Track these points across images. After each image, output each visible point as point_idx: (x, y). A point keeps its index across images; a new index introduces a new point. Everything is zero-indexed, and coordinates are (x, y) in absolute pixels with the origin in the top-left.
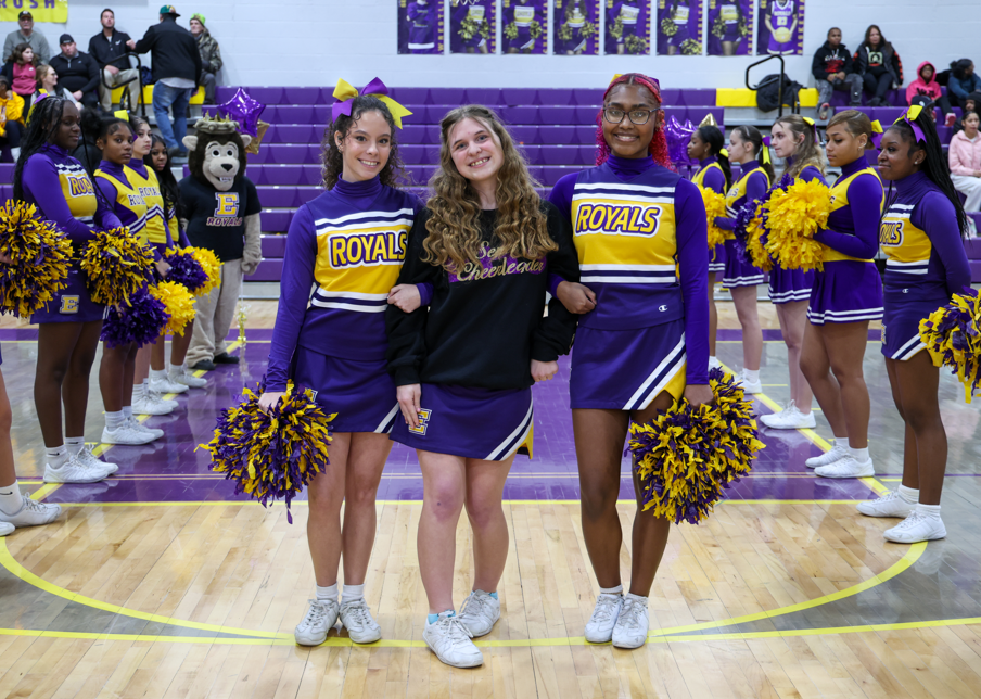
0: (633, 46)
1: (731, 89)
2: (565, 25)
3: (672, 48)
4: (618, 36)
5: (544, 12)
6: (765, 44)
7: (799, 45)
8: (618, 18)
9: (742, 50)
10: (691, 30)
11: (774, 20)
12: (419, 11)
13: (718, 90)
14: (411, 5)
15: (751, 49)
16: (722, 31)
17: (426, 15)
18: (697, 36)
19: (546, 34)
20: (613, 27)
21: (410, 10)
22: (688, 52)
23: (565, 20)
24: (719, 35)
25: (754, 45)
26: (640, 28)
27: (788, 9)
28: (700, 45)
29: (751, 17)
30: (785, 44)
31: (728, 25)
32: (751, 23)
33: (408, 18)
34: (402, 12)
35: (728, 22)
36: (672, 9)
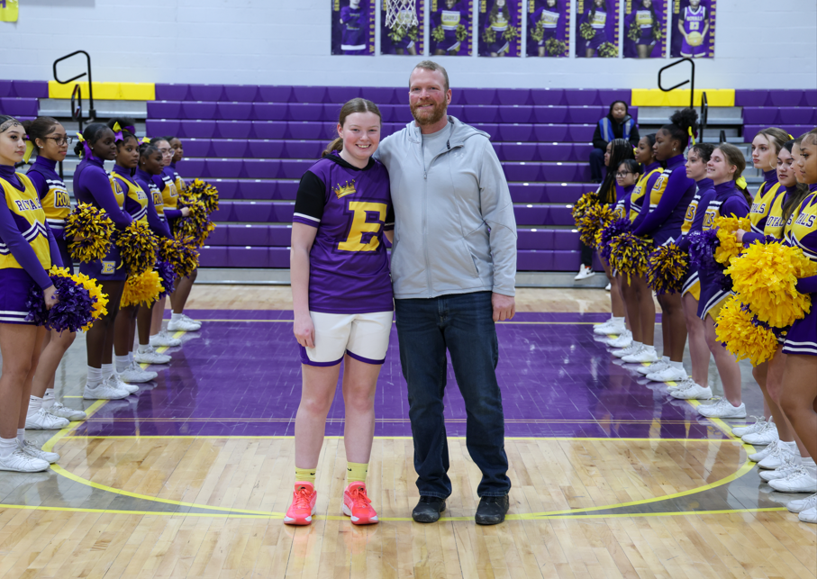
0: (553, 49)
1: (646, 90)
2: (489, 29)
3: (590, 51)
4: (538, 38)
5: (470, 16)
6: (679, 47)
7: (711, 48)
8: (540, 22)
9: (656, 53)
10: (608, 33)
11: (686, 25)
12: (352, 15)
13: (633, 90)
14: (344, 9)
15: (665, 52)
16: (638, 35)
17: (358, 18)
18: (614, 40)
19: (471, 37)
20: (535, 31)
21: (343, 14)
22: (604, 56)
23: (489, 24)
24: (634, 39)
25: (668, 49)
26: (560, 32)
27: (700, 15)
28: (616, 48)
29: (665, 21)
30: (697, 47)
31: (643, 29)
32: (665, 27)
33: (341, 21)
34: (335, 16)
35: (643, 27)
36: (590, 14)
